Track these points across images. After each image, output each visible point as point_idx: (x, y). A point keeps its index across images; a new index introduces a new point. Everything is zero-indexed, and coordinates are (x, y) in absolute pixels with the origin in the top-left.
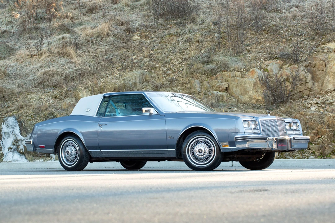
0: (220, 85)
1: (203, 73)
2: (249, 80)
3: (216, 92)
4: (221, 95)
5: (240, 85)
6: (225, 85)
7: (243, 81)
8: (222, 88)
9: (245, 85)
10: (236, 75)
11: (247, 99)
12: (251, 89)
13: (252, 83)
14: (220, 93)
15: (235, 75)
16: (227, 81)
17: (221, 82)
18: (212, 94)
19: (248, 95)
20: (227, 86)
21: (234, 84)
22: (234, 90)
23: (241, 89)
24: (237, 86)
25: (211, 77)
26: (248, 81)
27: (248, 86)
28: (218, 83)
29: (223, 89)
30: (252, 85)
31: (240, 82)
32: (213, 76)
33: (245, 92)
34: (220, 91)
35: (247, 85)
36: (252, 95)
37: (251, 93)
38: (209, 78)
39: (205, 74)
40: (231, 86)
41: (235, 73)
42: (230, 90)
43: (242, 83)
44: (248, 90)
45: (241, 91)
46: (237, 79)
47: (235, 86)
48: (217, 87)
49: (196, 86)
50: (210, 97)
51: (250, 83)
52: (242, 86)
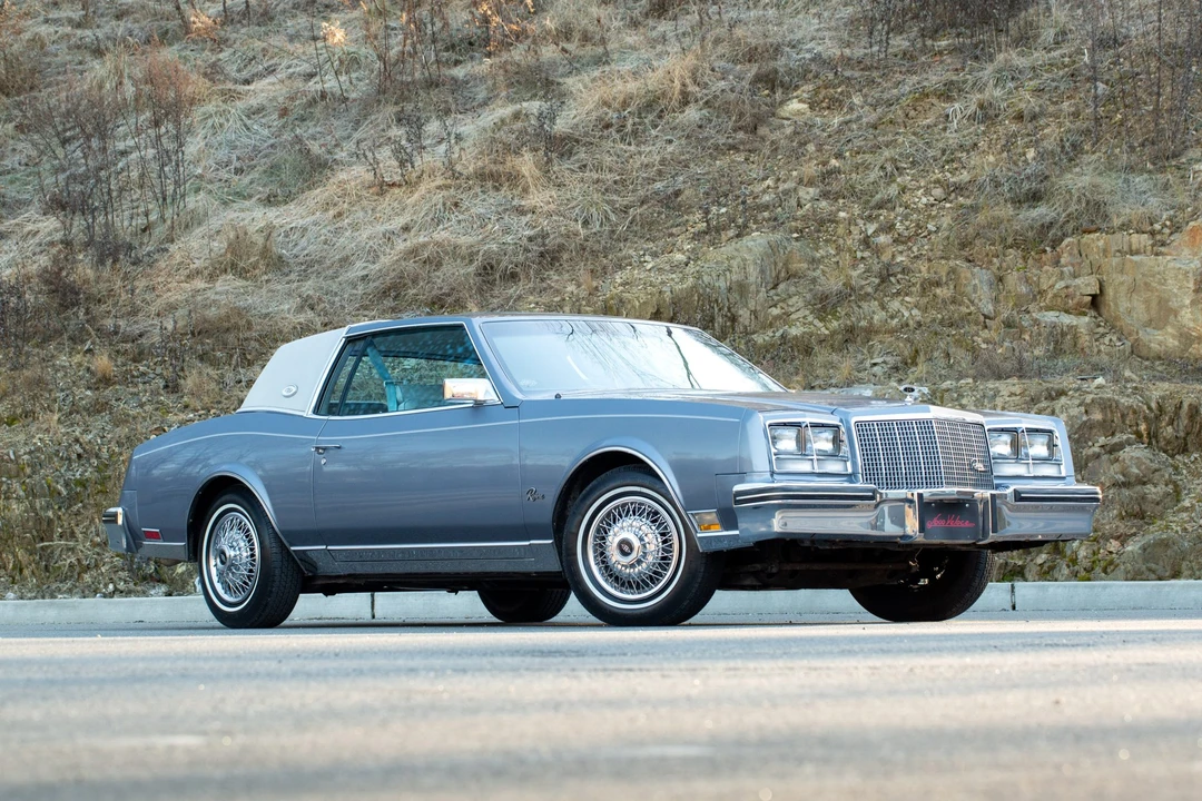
0: (1068, 287)
1: (1010, 241)
2: (1179, 265)
3: (1050, 317)
4: (1070, 327)
5: (1146, 284)
6: (1087, 285)
7: (1156, 269)
8: (1076, 301)
9: (1163, 284)
10: (1134, 248)
11: (1173, 343)
12: (1187, 302)
13: (1190, 275)
14: (1067, 320)
15: (1130, 246)
16: (1095, 269)
17: (1075, 276)
18: (1036, 322)
19: (1173, 326)
20: (1095, 290)
21: (1122, 283)
22: (1124, 305)
23: (1147, 302)
24: (1133, 290)
25: (1037, 257)
26: (1174, 268)
27: (1175, 290)
28: (1062, 279)
29: (1079, 304)
30: (1191, 286)
31: (1144, 275)
32: (1046, 251)
33: (1164, 313)
34: (1067, 312)
35: (1172, 286)
36: (1192, 325)
37: (1186, 316)
38: (1030, 261)
39: (1015, 245)
40: (1110, 292)
41: (1128, 237)
42: (1109, 306)
43: (1153, 276)
44: (1173, 304)
45: (1148, 309)
46: (1133, 261)
47: (1124, 288)
48: (1055, 296)
49: (975, 291)
50: (1027, 337)
51: (1180, 277)
52: (1152, 291)
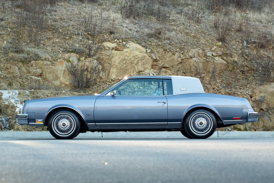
0: (36, 71)
1: (19, 61)
2: (61, 68)
3: (33, 77)
4: (38, 79)
5: (53, 72)
6: (39, 71)
7: (56, 69)
8: (37, 74)
9: (57, 72)
11: (59, 84)
12: (62, 76)
13: (63, 71)
14: (37, 78)
15: (47, 64)
16: (41, 68)
17: (36, 69)
18: (31, 78)
19: (59, 81)
20: (41, 72)
21: (48, 71)
22: (47, 76)
23: (53, 76)
24: (50, 73)
25: (26, 64)
26: (59, 69)
27: (59, 73)
28: (34, 70)
29: (38, 75)
30: (63, 73)
31: (53, 70)
32: (29, 63)
33: (57, 78)
34: (35, 76)
35: (59, 72)
36: (62, 80)
37: (62, 79)
38: (25, 65)
39: (20, 62)
40: (44, 73)
41: (46, 62)
42: (44, 76)
43: (55, 70)
44: (59, 76)
45: (53, 77)
46: (50, 67)
47: (48, 72)
48: (33, 73)
49: (16, 71)
50: (29, 81)
51: (61, 71)
52: (54, 73)
